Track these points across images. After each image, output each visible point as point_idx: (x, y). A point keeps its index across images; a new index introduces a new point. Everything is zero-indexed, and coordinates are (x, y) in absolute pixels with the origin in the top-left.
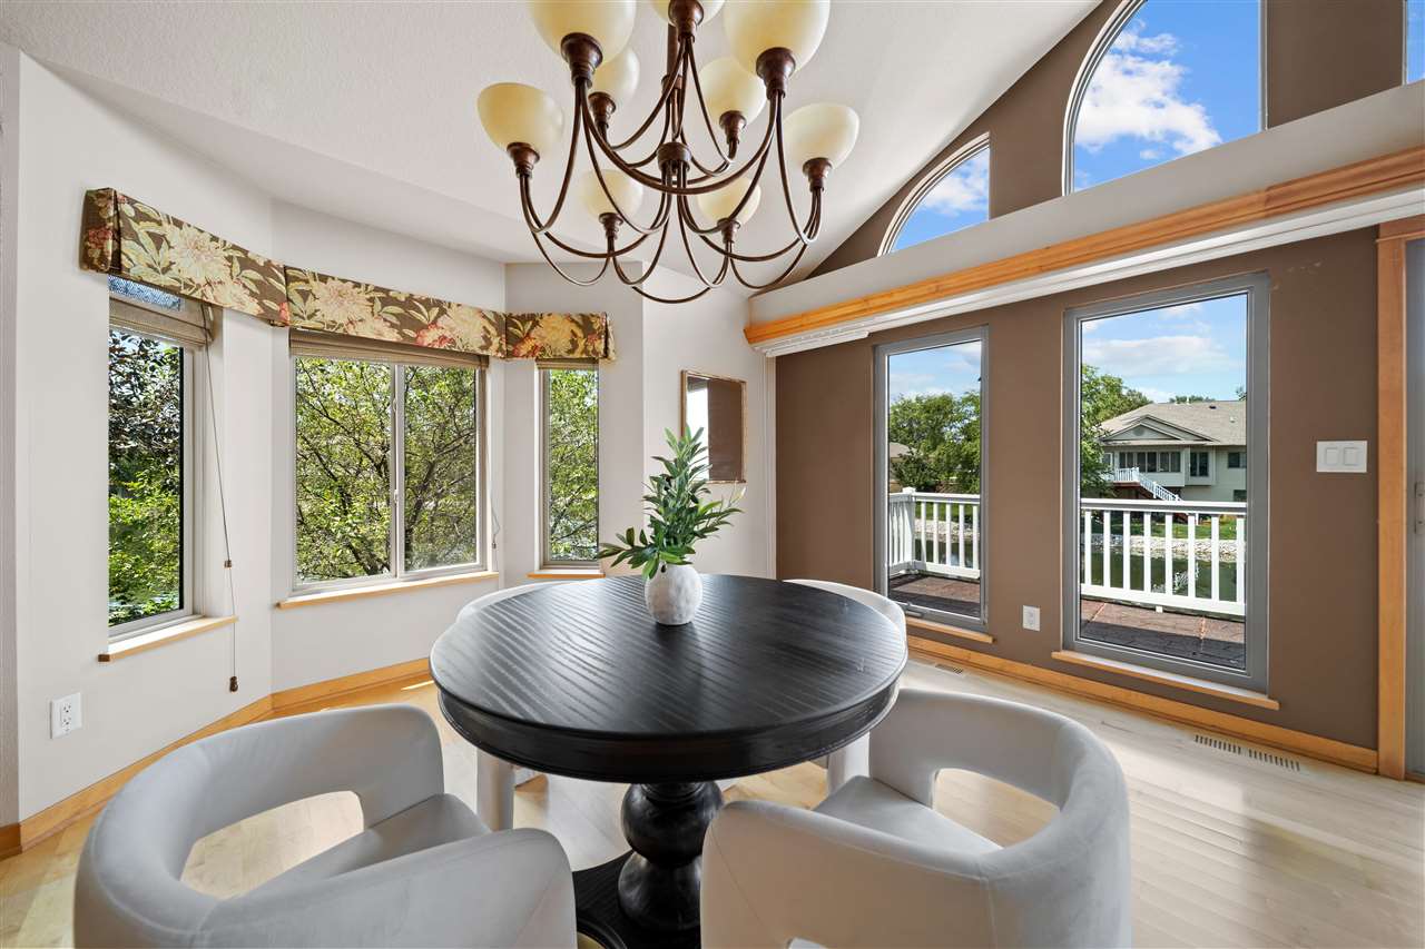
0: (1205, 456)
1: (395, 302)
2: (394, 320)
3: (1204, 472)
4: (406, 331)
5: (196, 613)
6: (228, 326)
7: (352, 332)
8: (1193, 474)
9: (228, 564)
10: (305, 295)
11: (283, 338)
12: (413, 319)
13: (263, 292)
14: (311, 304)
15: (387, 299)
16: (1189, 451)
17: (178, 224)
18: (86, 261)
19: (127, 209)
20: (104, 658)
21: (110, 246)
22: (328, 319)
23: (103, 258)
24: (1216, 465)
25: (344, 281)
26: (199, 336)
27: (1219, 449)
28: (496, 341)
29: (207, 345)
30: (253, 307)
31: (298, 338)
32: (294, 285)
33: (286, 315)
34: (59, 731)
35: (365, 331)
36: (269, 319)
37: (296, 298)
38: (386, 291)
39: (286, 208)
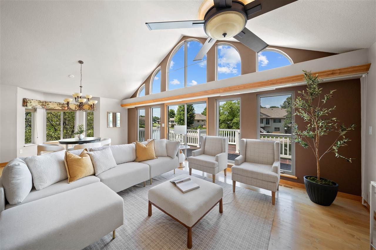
0: (269, 120)
1: (61, 104)
2: (61, 107)
3: (269, 124)
4: (63, 108)
5: (33, 143)
6: (38, 110)
7: (55, 108)
8: (267, 124)
9: (38, 138)
10: (48, 105)
11: (45, 110)
12: (64, 106)
13: (43, 105)
14: (49, 106)
15: (60, 104)
16: (266, 119)
17: (33, 100)
18: (23, 106)
19: (28, 100)
20: (24, 146)
21: (26, 104)
22: (51, 107)
23: (25, 105)
24: (271, 122)
25: (53, 102)
26: (34, 111)
27: (272, 118)
28: (77, 108)
29: (35, 112)
30: (41, 107)
31: (47, 110)
32: (46, 104)
33: (45, 107)
34: (20, 153)
35: (56, 108)
36: (43, 108)
37: (47, 105)
38: (60, 103)
39: (45, 94)
